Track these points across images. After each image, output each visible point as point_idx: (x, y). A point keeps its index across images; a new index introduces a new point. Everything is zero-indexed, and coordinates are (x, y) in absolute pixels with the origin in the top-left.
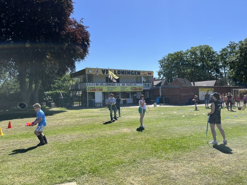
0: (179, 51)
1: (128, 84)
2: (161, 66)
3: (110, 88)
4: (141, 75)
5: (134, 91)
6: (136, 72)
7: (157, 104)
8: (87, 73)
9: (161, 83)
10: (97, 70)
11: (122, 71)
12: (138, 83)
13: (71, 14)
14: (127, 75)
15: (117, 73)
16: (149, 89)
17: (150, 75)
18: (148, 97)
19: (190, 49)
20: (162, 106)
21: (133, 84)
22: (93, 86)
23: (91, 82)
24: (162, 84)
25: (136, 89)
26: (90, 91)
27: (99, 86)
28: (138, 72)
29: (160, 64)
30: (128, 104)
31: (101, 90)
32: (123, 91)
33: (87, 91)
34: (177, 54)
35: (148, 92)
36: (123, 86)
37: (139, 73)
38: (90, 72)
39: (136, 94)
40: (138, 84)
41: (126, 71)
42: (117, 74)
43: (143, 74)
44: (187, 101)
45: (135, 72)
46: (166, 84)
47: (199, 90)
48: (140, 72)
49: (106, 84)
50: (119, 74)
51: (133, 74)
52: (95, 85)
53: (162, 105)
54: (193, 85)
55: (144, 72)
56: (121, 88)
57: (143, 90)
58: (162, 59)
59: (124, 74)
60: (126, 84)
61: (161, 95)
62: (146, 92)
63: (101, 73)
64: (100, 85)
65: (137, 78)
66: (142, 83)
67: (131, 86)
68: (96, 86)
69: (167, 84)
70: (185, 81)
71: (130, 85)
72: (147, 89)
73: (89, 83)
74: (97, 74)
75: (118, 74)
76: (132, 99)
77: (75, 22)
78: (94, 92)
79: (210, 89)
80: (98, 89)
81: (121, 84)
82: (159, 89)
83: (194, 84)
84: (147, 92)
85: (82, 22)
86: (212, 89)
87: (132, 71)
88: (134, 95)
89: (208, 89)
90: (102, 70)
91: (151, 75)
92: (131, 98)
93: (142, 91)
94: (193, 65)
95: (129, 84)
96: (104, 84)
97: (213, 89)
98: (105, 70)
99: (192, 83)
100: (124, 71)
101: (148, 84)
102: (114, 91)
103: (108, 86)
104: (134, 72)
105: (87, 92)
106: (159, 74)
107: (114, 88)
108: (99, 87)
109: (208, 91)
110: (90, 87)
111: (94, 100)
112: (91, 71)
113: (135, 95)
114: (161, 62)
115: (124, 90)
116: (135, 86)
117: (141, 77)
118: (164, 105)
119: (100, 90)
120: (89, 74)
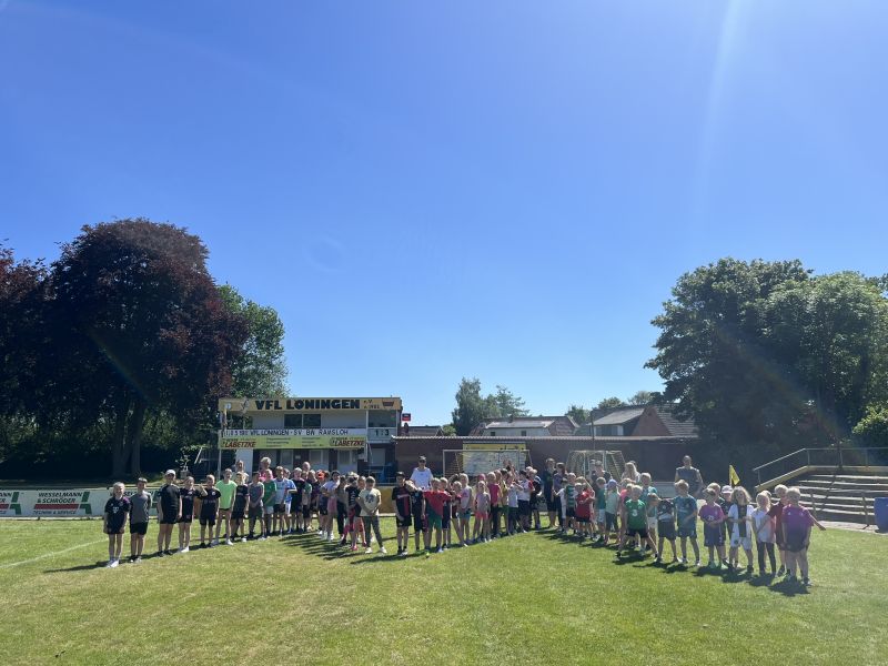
1: (323, 430)
3: (273, 441)
4: (362, 408)
5: (341, 446)
6: (348, 401)
8: (220, 409)
10: (244, 403)
11: (307, 401)
12: (354, 428)
14: (320, 409)
15: (293, 405)
21: (339, 430)
22: (234, 437)
25: (346, 443)
26: (226, 446)
27: (249, 436)
28: (352, 401)
32: (308, 447)
33: (219, 447)
36: (310, 436)
37: (355, 403)
41: (318, 401)
42: (293, 408)
43: (368, 405)
45: (345, 401)
48: (357, 401)
49: (263, 431)
51: (338, 407)
52: (239, 433)
55: (370, 400)
56: (302, 440)
59: (312, 408)
60: (317, 431)
63: (255, 408)
64: (249, 433)
66: (365, 427)
67: (330, 436)
68: (240, 437)
71: (329, 432)
73: (225, 431)
74: (244, 412)
79: (510, 446)
80: (245, 444)
81: (304, 431)
86: (516, 447)
87: (337, 401)
90: (257, 402)
91: (395, 407)
93: (365, 447)
95: (327, 430)
96: (260, 431)
97: (523, 446)
98: (263, 402)
100: (312, 401)
101: (387, 430)
102: (284, 446)
103: (270, 436)
104: (340, 403)
107: (283, 441)
108: (246, 437)
110: (227, 438)
112: (230, 405)
115: (312, 444)
116: (344, 436)
119: (250, 444)
120: (225, 410)
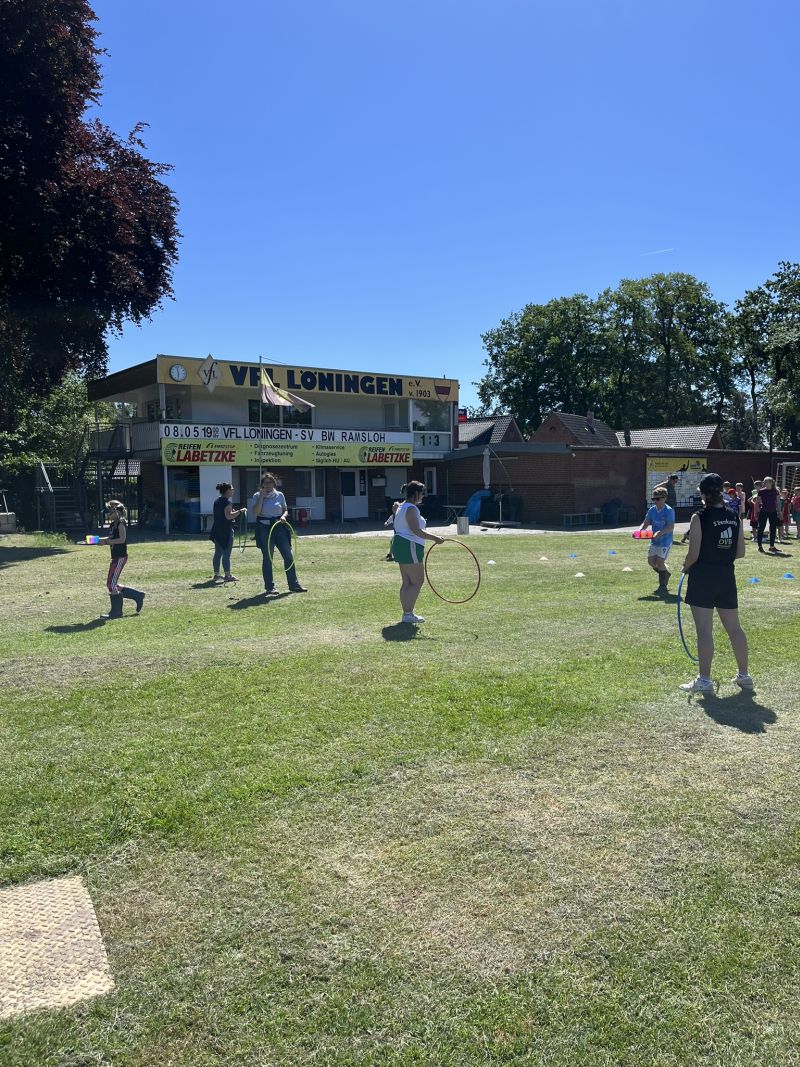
0: (570, 296)
1: (348, 432)
2: (494, 358)
3: (268, 450)
4: (405, 394)
5: (375, 464)
6: (386, 380)
7: (471, 523)
8: (161, 378)
9: (489, 432)
10: (208, 369)
11: (321, 375)
12: (393, 430)
13: (88, 102)
14: (343, 392)
15: (298, 381)
16: (437, 457)
17: (443, 398)
18: (435, 493)
19: (615, 287)
20: (491, 531)
21: (372, 433)
22: (191, 441)
23: (180, 423)
24: (496, 439)
25: (383, 458)
26: (178, 459)
27: (220, 440)
28: (391, 380)
29: (490, 349)
30: (346, 520)
31: (227, 456)
32: (325, 464)
33: (166, 462)
34: (562, 307)
35: (434, 470)
36: (327, 443)
37: (396, 384)
38: (179, 374)
39: (383, 476)
40: (389, 435)
41: (339, 377)
42: (299, 387)
43: (414, 389)
44: (597, 510)
45: (381, 379)
46: (510, 435)
47: (648, 466)
48: (400, 381)
49: (248, 429)
50: (310, 386)
51: (370, 390)
52: (202, 433)
53: (492, 526)
54: (622, 444)
55: (418, 381)
56: (315, 450)
57: (415, 461)
58: (499, 325)
59: (331, 389)
60: (338, 434)
61: (487, 483)
62: (427, 470)
63: (230, 381)
64: (221, 433)
65: (388, 408)
66: (408, 431)
67: (359, 445)
68: (204, 443)
69: (517, 439)
70: (589, 427)
71: (358, 436)
72: (431, 457)
73: (171, 426)
74: (211, 388)
75: (303, 389)
76: (365, 498)
77: (109, 142)
78: (197, 468)
79: (693, 461)
80: (215, 455)
81: (317, 434)
82: (483, 456)
83: (628, 440)
84: (430, 469)
85: (139, 142)
86: (698, 463)
87: (368, 378)
88: (374, 480)
89: (684, 461)
90: (233, 368)
91: (450, 398)
92: (362, 493)
93: (410, 464)
94: (627, 359)
95: (354, 433)
96: (241, 430)
97: (704, 462)
98: (244, 369)
99: (620, 435)
100: (330, 376)
101: (437, 436)
102: (286, 461)
103: (257, 441)
104: (375, 383)
105: (162, 467)
106: (484, 395)
107: (286, 450)
108: (216, 442)
109: (683, 470)
110: (178, 441)
111: (193, 500)
112: (181, 370)
113: (379, 482)
114: (495, 340)
115: (331, 458)
116: (379, 445)
117: (404, 404)
118: (499, 527)
119: (224, 456)
120: (173, 382)
